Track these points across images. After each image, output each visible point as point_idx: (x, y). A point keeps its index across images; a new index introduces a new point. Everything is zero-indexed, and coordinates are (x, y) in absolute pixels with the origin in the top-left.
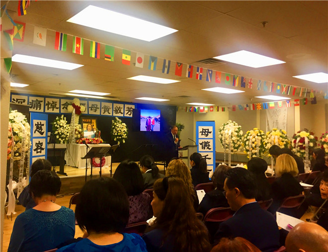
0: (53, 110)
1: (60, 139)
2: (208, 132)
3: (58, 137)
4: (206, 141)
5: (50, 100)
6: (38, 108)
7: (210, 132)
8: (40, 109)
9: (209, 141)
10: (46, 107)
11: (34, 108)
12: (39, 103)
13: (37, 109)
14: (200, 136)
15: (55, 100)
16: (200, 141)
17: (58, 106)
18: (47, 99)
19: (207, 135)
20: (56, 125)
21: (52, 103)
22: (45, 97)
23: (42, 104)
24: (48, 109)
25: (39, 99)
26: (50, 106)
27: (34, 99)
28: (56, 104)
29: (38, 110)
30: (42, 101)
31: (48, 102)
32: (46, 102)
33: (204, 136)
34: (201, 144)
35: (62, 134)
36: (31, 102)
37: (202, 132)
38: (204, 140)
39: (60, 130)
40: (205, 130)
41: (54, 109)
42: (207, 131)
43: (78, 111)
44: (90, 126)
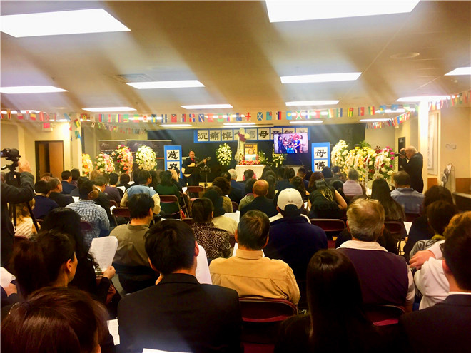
0: (228, 139)
1: (222, 162)
2: (323, 153)
3: (220, 160)
8: (218, 139)
9: (323, 161)
10: (222, 137)
12: (217, 135)
13: (215, 140)
14: (315, 156)
15: (228, 131)
16: (316, 162)
18: (223, 131)
19: (322, 156)
21: (226, 133)
22: (221, 129)
24: (224, 139)
25: (217, 131)
26: (225, 136)
27: (213, 131)
28: (230, 134)
30: (219, 133)
32: (222, 134)
33: (319, 157)
35: (223, 157)
36: (211, 134)
37: (318, 153)
38: (319, 161)
40: (320, 150)
43: (242, 138)
44: (251, 150)
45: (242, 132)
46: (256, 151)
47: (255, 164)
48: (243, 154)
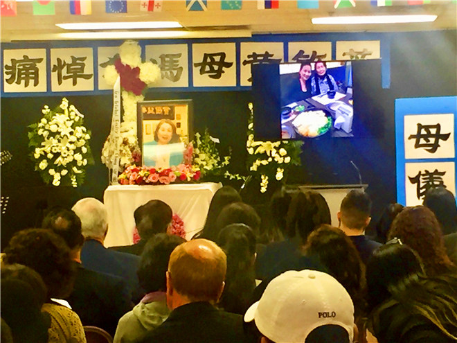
0: (75, 83)
1: (52, 172)
2: (439, 136)
3: (43, 165)
4: (432, 167)
5: (66, 55)
6: (32, 82)
7: (446, 137)
8: (36, 84)
9: (440, 167)
10: (54, 75)
11: (18, 83)
12: (33, 67)
13: (26, 85)
14: (410, 150)
15: (78, 52)
16: (412, 170)
17: (88, 70)
18: (56, 54)
19: (435, 147)
20: (40, 132)
21: (69, 61)
22: (48, 45)
23: (42, 67)
24: (60, 83)
25: (33, 54)
26: (64, 72)
27: (18, 54)
28: (83, 65)
29: (31, 88)
30: (40, 60)
31: (59, 60)
32: (54, 62)
33: (423, 153)
34: (415, 180)
35: (57, 155)
36: (10, 64)
37: (418, 136)
38: (423, 167)
39: (50, 145)
40: (427, 128)
41: (79, 80)
42: (433, 131)
43: (130, 79)
44: (166, 126)
45: (130, 58)
46: (184, 130)
47: (181, 179)
48: (133, 140)
